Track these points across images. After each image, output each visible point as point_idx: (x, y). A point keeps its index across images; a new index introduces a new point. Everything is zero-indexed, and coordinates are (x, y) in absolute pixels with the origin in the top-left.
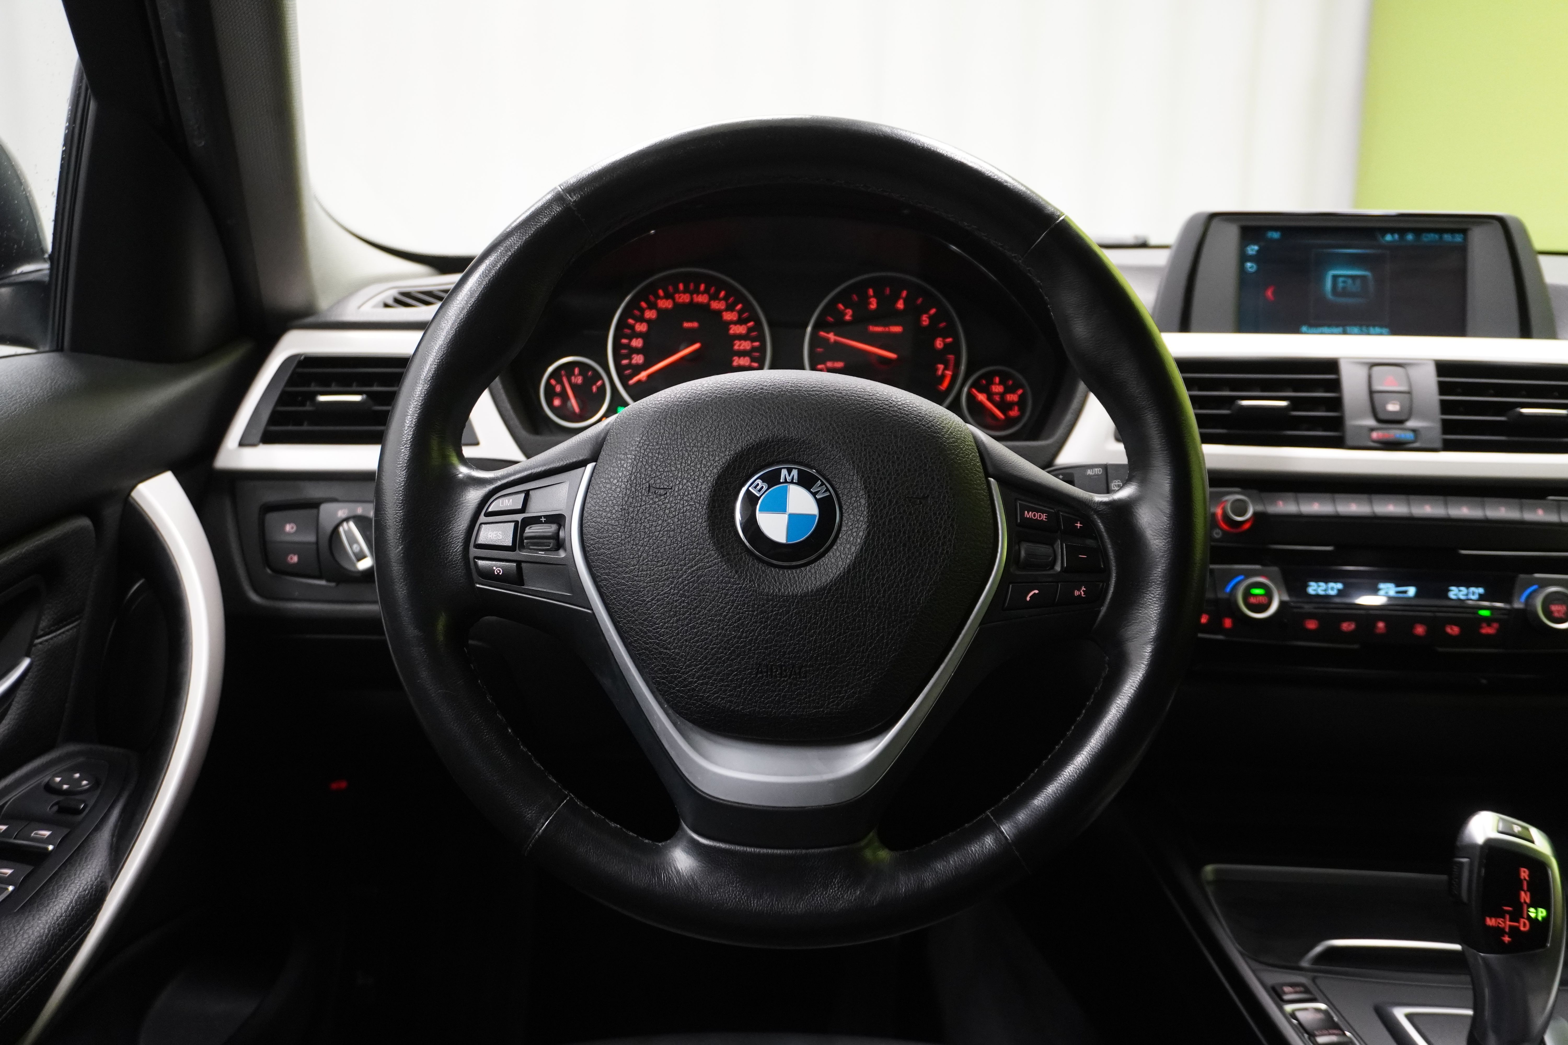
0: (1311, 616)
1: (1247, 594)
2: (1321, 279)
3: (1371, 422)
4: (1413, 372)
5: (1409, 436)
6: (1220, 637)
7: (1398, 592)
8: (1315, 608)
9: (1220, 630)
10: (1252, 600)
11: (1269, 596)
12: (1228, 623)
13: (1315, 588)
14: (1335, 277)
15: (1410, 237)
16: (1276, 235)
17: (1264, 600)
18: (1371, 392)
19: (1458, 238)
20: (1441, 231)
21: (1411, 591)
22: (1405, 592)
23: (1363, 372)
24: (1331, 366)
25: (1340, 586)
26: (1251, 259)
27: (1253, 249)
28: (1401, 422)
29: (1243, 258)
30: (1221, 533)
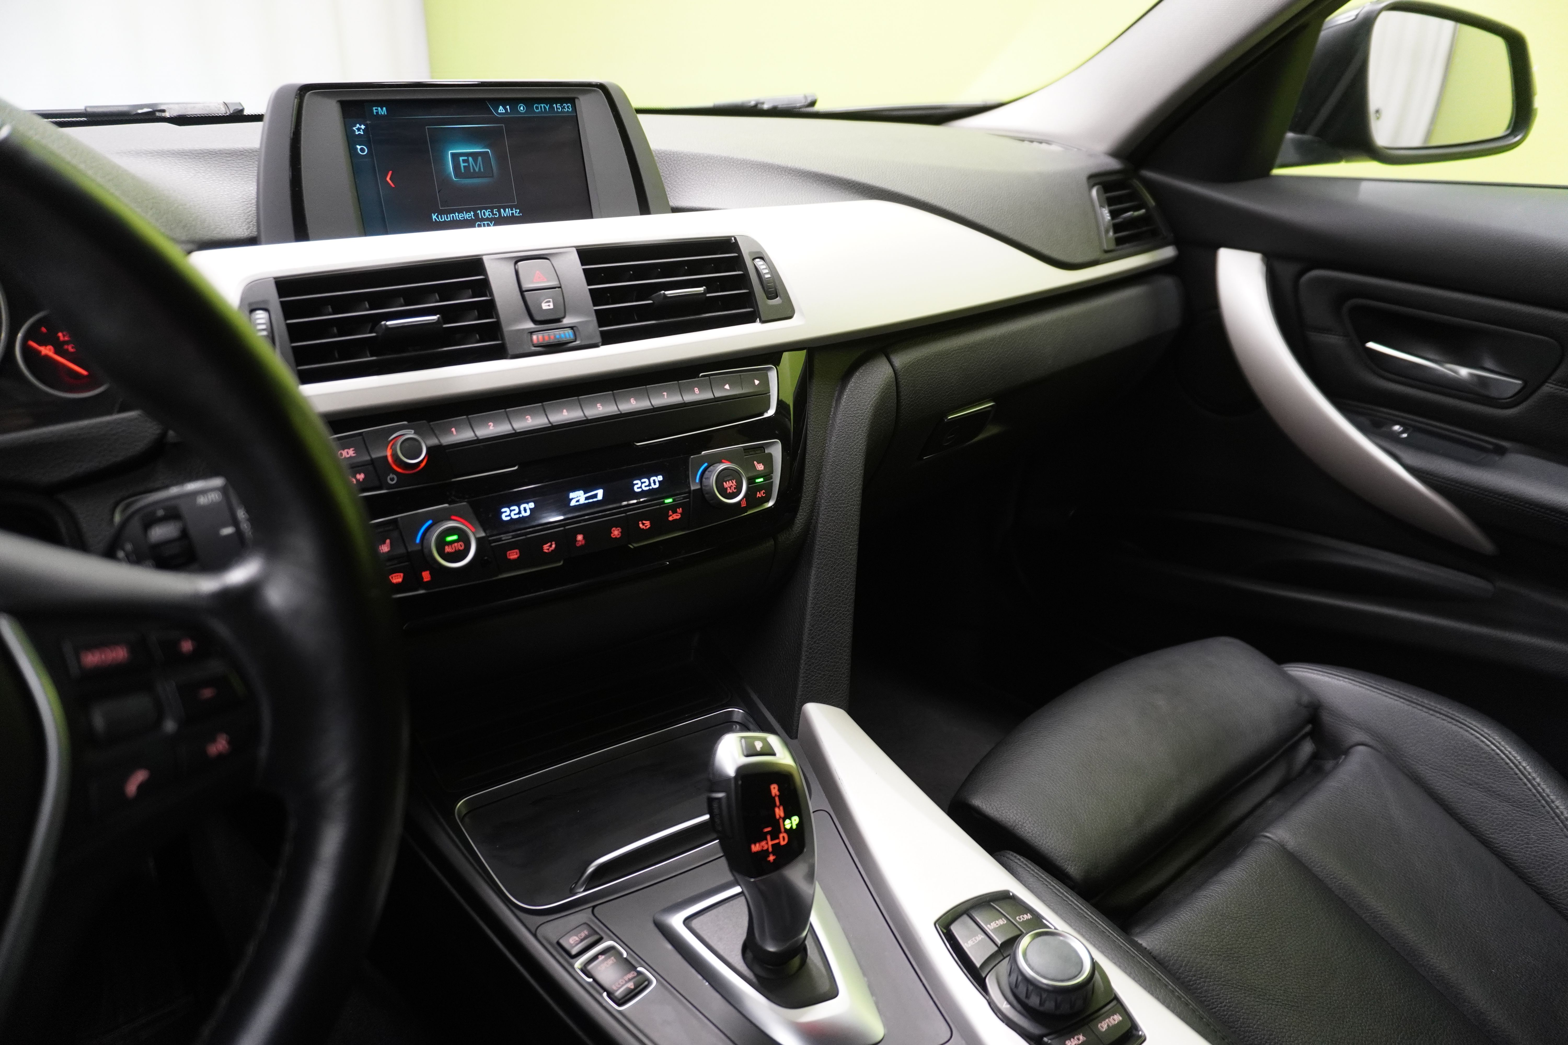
0: (512, 546)
1: (441, 544)
2: (441, 160)
3: (530, 325)
4: (558, 262)
5: (567, 334)
6: (422, 592)
7: (587, 498)
8: (513, 537)
9: (421, 584)
10: (448, 549)
11: (464, 539)
12: (426, 576)
13: (508, 514)
14: (455, 156)
15: (522, 108)
16: (383, 111)
17: (460, 546)
18: (522, 292)
19: (568, 108)
20: (550, 101)
21: (600, 493)
22: (595, 496)
23: (509, 268)
24: (474, 265)
25: (532, 505)
26: (359, 140)
27: (359, 129)
28: (558, 320)
29: (351, 140)
30: (395, 477)
